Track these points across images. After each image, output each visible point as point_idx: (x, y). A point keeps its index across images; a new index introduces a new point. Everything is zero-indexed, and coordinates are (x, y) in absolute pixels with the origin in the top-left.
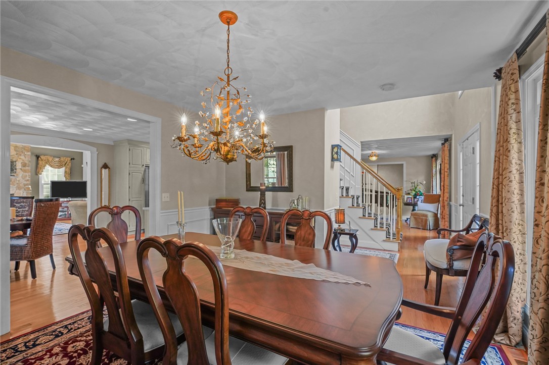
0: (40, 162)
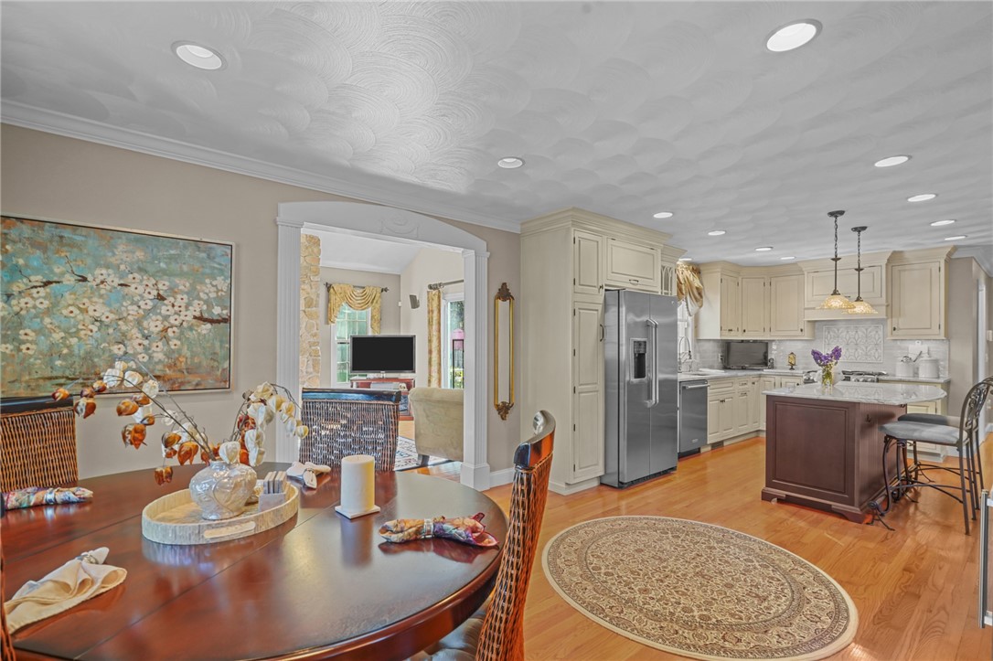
0: (333, 297)
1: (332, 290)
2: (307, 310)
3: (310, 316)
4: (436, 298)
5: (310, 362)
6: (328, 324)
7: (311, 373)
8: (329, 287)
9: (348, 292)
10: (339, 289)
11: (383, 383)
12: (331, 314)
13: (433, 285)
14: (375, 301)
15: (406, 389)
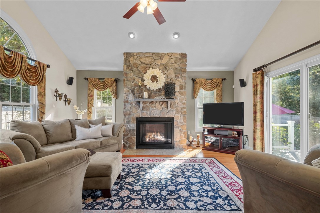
1: (195, 82)
2: (180, 91)
3: (182, 94)
4: (260, 77)
5: (182, 117)
6: (193, 99)
7: (182, 123)
8: (194, 80)
9: (203, 82)
10: (199, 81)
11: (222, 130)
12: (194, 94)
13: (257, 68)
14: (218, 86)
15: (237, 135)
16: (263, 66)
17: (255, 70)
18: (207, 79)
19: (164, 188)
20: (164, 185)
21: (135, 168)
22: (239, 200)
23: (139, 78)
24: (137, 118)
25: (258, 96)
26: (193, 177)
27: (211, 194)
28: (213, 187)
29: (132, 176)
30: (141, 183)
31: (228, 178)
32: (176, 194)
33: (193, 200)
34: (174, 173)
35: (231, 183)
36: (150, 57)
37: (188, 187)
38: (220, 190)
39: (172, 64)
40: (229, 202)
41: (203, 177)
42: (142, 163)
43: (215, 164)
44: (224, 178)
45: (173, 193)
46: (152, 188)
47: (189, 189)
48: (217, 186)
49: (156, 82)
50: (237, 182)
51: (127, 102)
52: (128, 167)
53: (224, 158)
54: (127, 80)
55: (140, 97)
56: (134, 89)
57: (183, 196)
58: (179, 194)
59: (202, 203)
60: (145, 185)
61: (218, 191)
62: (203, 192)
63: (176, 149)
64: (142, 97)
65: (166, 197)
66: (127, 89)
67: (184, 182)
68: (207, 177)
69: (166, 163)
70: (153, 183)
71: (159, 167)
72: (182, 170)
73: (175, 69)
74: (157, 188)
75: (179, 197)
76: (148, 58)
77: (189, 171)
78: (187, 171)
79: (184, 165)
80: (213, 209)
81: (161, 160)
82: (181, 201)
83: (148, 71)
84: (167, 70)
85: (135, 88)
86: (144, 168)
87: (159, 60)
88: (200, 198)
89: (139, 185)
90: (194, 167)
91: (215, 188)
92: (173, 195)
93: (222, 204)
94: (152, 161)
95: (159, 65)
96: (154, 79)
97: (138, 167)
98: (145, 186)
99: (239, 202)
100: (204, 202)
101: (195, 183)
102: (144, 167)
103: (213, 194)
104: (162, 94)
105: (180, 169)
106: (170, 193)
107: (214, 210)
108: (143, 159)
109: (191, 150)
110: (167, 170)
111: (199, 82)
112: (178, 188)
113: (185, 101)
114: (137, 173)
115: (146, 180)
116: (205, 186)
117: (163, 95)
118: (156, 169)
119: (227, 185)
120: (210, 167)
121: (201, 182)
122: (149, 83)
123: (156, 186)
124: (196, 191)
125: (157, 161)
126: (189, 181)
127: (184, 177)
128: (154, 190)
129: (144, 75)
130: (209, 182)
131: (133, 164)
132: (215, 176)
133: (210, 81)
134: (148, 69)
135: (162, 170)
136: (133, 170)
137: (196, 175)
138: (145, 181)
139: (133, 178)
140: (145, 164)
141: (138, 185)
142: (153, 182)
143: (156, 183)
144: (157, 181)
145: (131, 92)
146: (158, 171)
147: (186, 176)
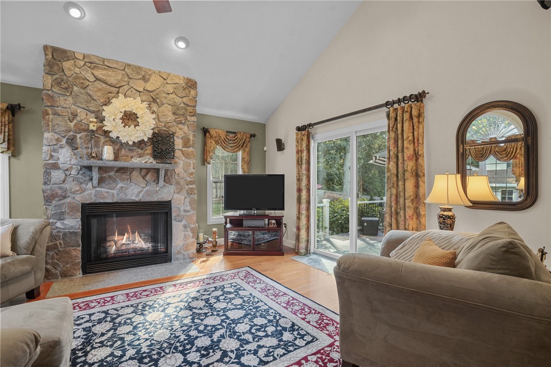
0: (208, 141)
1: (208, 134)
2: (184, 149)
3: (187, 155)
4: (305, 138)
5: (188, 200)
6: (204, 165)
7: (188, 211)
8: (205, 131)
9: (222, 136)
10: (215, 133)
11: (254, 219)
12: (207, 155)
13: (302, 126)
14: (245, 145)
15: (275, 225)
16: (310, 125)
17: (299, 129)
18: (227, 132)
19: (188, 347)
20: (187, 342)
21: (100, 321)
22: (308, 324)
23: (88, 113)
24: (84, 206)
25: (304, 166)
26: (231, 310)
27: (271, 329)
28: (268, 317)
29: (101, 342)
30: (131, 352)
31: (282, 295)
32: (217, 351)
33: (250, 351)
34: (194, 310)
35: (289, 302)
36: (120, 72)
37: (230, 329)
38: (280, 319)
39: (168, 94)
40: (299, 332)
41: (246, 304)
42: (115, 306)
43: (255, 278)
44: (276, 296)
45: (211, 351)
46: (164, 356)
47: (235, 333)
48: (272, 313)
49: (135, 126)
50: (295, 297)
51: (55, 166)
52: (78, 325)
53: (261, 263)
54: (55, 114)
55: (93, 157)
56: (75, 137)
57: (229, 350)
58: (222, 349)
59: (264, 350)
60: (144, 355)
61: (278, 321)
62: (258, 330)
63: (177, 262)
64: (99, 157)
65: (201, 362)
66: (55, 135)
67: (219, 323)
68: (252, 303)
69: (170, 294)
70: (162, 345)
71: (158, 307)
72: (207, 301)
73: (174, 105)
74: (174, 353)
75: (225, 354)
76: (113, 71)
77: (219, 301)
78: (215, 301)
79: (205, 290)
80: (283, 353)
81: (156, 291)
82: (232, 361)
83: (114, 100)
84: (158, 104)
85: (78, 136)
86: (124, 317)
87: (140, 81)
88: (259, 343)
89: (129, 359)
90: (225, 290)
91: (271, 318)
92: (211, 354)
93: (292, 340)
94: (136, 296)
95: (140, 92)
96: (129, 119)
97: (109, 319)
98: (145, 357)
99: (310, 327)
100: (267, 347)
101: (239, 319)
102: (122, 315)
103: (273, 329)
104: (146, 152)
105: (202, 300)
106: (205, 353)
107: (286, 354)
108: (112, 297)
109: (205, 259)
110: (178, 309)
111: (215, 135)
112: (215, 337)
113: (194, 168)
114: (111, 332)
115: (140, 342)
116: (255, 319)
117: (148, 154)
118: (154, 311)
119: (284, 307)
120: (248, 283)
121: (248, 315)
122: (115, 127)
123: (170, 348)
124: (247, 333)
125: (147, 295)
126: (228, 318)
127: (215, 313)
128: (170, 358)
129: (104, 107)
130: (259, 310)
131: (90, 315)
132: (262, 297)
133: (231, 135)
134: (113, 95)
135: (167, 311)
136: (98, 329)
137: (235, 304)
138: (139, 345)
139: (107, 346)
140: (122, 307)
141: (126, 361)
142: (159, 342)
143: (166, 342)
144: (167, 337)
145: (67, 142)
146: (159, 315)
147: (218, 311)
